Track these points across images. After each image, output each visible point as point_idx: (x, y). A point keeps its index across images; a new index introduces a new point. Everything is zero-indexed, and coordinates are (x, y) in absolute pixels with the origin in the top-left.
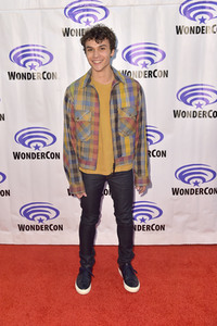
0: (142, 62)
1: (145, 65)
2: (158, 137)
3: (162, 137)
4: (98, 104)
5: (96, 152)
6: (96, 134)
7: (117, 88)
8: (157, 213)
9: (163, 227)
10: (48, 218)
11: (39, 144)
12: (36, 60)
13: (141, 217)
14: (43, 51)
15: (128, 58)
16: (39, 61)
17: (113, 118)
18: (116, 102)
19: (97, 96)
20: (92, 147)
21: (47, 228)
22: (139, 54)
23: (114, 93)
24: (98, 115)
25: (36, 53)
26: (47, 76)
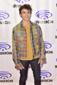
0: (43, 17)
1: (45, 19)
2: (49, 46)
3: (51, 46)
4: (26, 33)
5: (26, 51)
6: (26, 44)
7: (32, 27)
8: (49, 75)
9: (52, 81)
10: (7, 77)
11: (4, 49)
12: (2, 17)
13: (43, 77)
14: (6, 13)
15: (38, 16)
16: (4, 17)
17: (32, 38)
18: (32, 32)
19: (25, 30)
20: (25, 50)
21: (7, 81)
22: (42, 14)
23: (31, 29)
24: (26, 37)
25: (3, 14)
26: (7, 23)
